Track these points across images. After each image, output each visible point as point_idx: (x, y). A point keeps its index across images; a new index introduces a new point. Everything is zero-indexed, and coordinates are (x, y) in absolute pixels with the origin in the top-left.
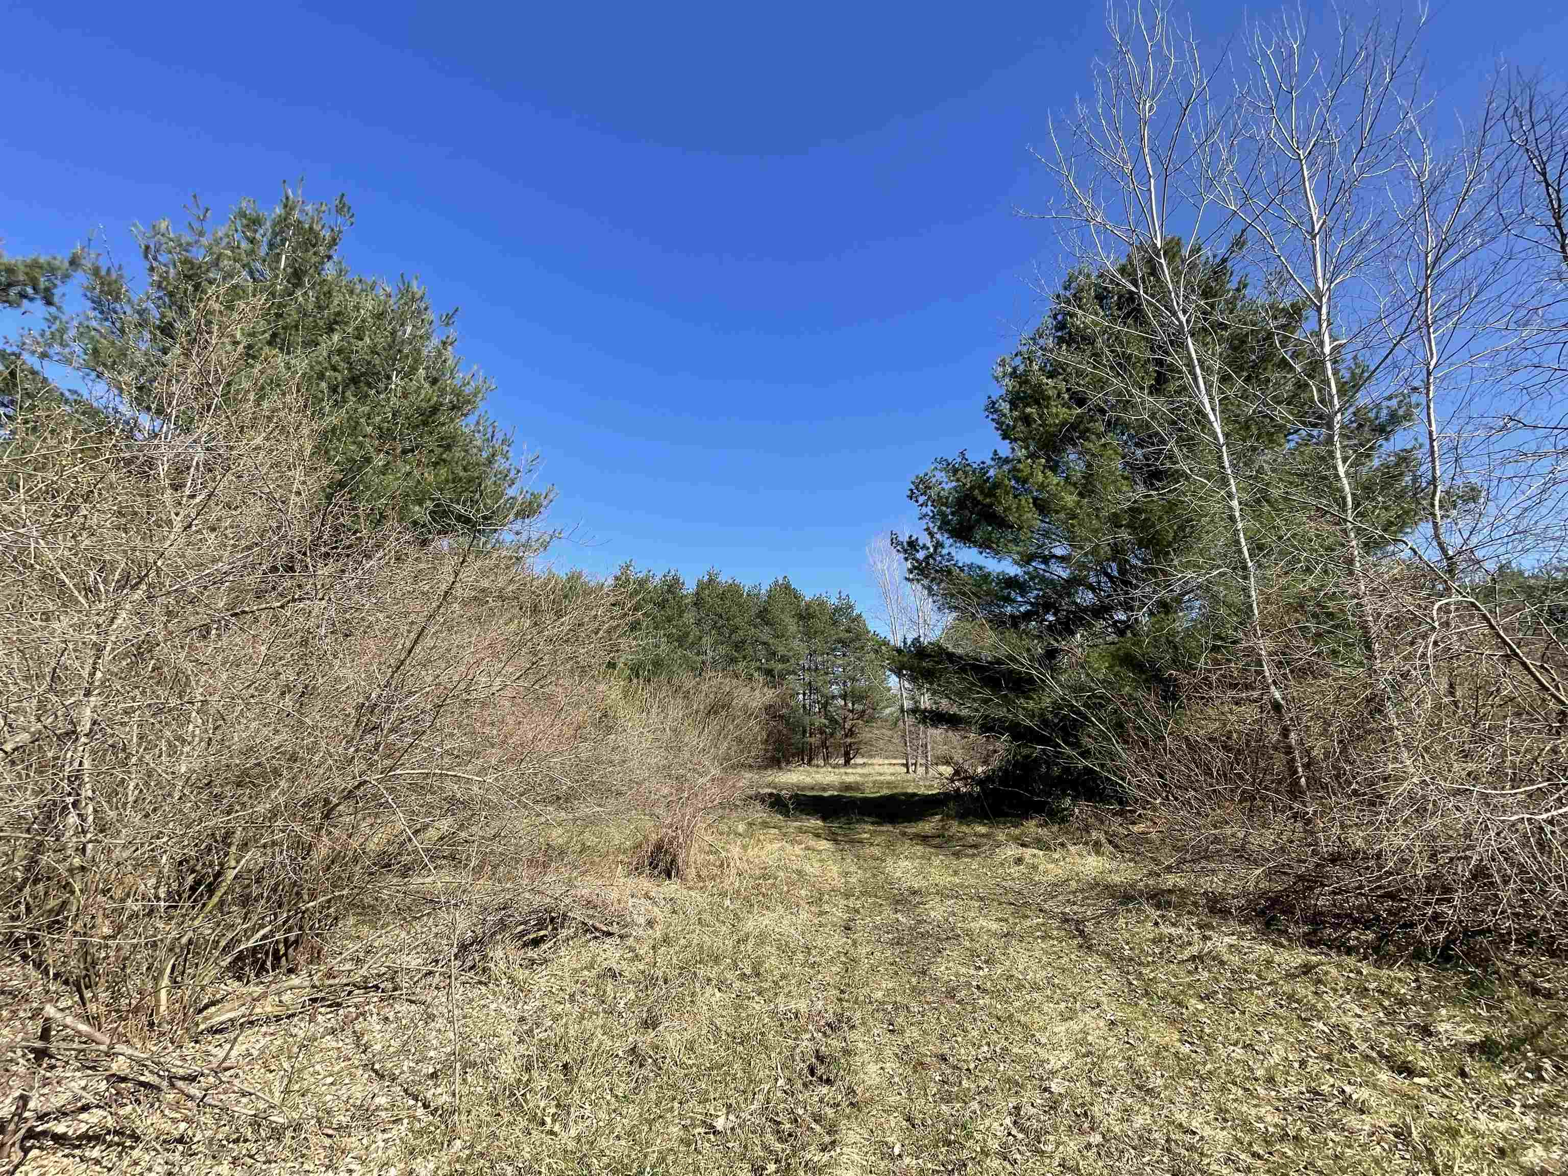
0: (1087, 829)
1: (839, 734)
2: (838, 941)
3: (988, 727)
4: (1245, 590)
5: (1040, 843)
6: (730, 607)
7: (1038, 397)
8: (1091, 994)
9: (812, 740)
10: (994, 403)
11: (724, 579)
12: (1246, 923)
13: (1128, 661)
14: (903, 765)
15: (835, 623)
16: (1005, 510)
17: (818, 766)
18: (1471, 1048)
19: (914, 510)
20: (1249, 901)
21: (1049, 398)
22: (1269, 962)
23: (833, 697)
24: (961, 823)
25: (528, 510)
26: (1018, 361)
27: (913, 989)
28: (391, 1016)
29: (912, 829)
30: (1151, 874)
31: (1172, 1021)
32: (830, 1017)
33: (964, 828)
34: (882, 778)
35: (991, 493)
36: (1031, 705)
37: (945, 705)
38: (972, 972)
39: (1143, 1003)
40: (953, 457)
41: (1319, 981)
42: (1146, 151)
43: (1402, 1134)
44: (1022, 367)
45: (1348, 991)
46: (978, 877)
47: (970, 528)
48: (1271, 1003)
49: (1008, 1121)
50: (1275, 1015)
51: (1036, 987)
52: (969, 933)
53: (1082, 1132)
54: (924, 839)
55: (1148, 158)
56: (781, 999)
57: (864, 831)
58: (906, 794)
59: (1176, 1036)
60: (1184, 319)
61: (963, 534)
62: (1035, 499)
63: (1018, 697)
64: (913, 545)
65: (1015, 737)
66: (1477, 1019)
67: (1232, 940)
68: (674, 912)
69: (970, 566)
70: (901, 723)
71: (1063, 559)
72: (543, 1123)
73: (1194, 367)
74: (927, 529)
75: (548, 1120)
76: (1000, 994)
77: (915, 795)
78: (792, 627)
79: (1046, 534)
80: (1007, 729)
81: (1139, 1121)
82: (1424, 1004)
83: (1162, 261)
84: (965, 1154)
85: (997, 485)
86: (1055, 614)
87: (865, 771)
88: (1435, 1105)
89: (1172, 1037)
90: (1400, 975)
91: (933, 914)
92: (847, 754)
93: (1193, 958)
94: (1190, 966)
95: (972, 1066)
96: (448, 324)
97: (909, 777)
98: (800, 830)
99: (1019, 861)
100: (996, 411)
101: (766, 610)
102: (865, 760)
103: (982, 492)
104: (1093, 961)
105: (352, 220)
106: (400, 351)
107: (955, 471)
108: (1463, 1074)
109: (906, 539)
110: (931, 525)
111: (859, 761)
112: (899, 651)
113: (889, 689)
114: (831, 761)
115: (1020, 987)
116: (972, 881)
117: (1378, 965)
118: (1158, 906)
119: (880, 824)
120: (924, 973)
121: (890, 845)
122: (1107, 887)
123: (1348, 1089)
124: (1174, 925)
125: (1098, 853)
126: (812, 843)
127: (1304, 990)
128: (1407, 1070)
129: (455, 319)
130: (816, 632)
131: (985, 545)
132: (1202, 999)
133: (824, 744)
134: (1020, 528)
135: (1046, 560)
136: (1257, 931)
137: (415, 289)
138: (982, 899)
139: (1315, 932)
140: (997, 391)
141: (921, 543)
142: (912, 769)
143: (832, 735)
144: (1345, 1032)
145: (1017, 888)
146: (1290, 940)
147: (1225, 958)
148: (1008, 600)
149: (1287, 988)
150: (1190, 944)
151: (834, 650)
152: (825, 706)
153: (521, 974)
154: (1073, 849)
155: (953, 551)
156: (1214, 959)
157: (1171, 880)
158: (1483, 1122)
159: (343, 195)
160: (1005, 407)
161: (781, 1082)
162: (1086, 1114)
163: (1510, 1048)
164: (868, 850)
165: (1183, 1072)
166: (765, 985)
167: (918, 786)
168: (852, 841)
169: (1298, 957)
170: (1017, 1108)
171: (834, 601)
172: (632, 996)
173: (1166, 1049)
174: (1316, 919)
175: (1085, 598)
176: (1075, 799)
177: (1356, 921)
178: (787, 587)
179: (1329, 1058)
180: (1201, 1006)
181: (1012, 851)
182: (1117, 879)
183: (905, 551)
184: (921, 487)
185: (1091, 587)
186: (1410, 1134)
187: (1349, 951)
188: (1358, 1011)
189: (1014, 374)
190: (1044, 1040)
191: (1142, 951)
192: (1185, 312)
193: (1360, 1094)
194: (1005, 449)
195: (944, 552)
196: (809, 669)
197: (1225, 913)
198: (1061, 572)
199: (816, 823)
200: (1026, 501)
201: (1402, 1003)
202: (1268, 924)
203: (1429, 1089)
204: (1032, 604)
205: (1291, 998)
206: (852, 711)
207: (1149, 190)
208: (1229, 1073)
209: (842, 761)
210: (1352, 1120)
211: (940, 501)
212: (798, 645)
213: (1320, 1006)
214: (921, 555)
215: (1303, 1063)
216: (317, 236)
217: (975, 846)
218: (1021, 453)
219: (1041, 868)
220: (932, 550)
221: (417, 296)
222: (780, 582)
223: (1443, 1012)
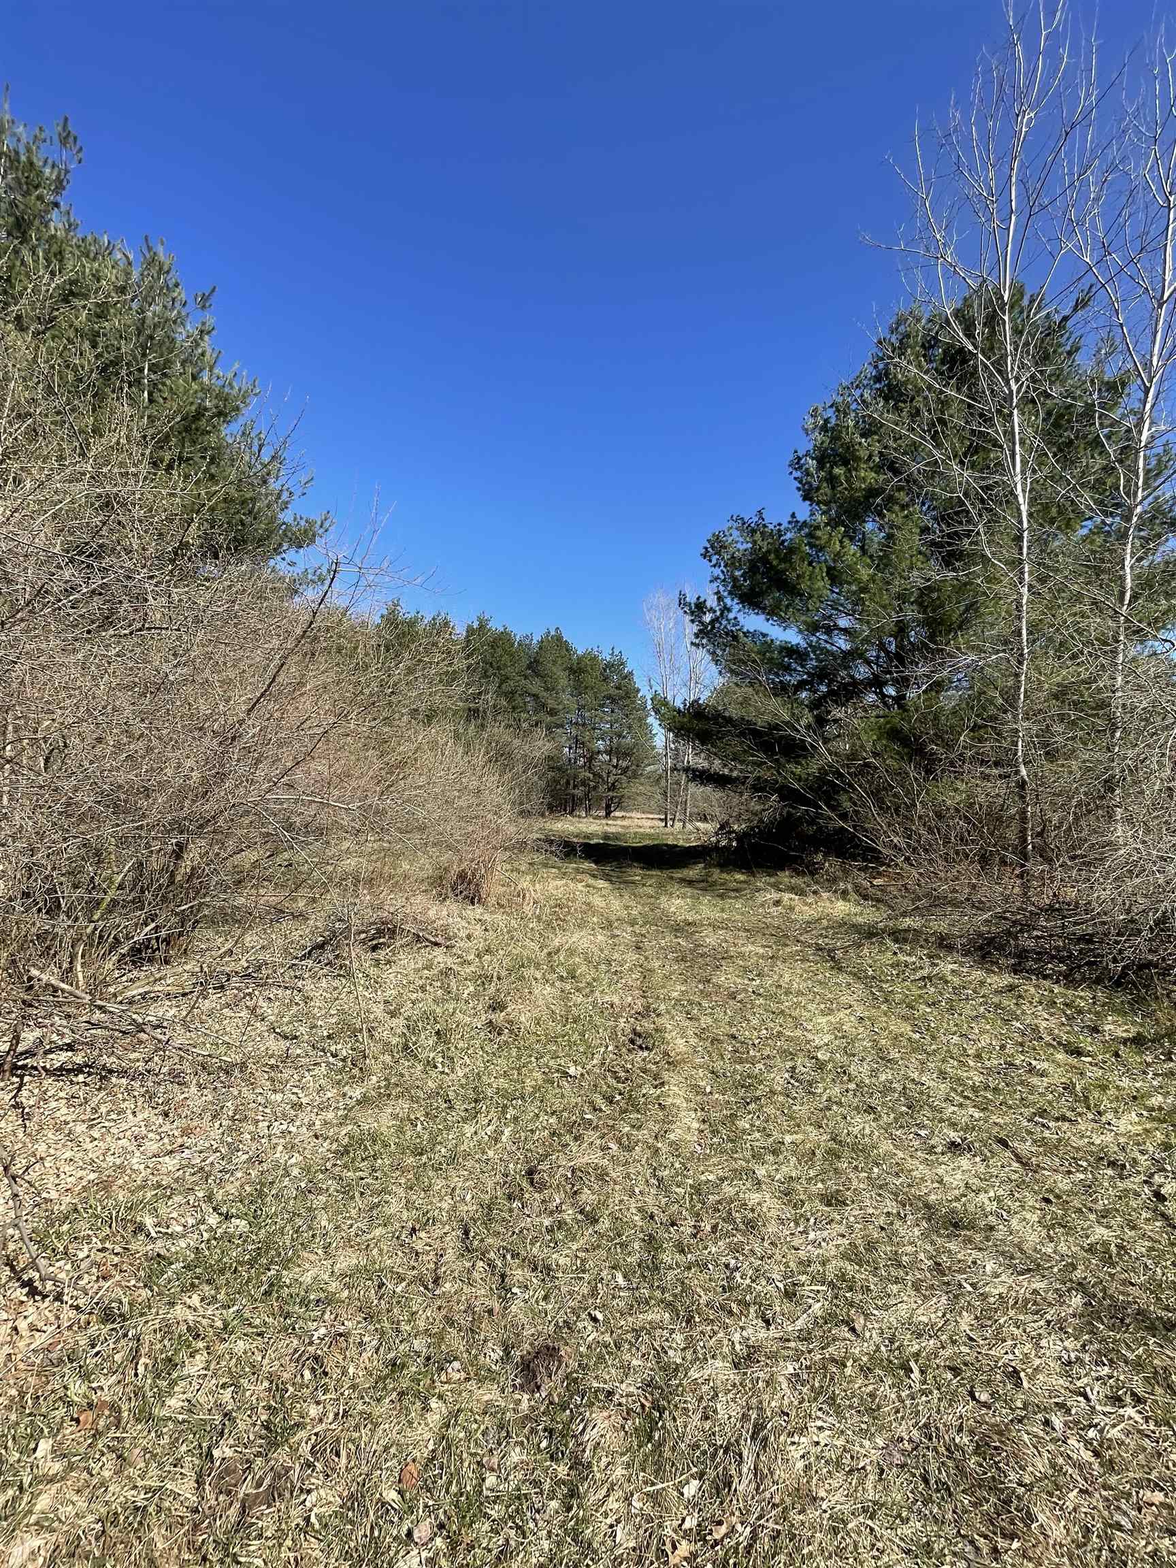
0: (834, 880)
1: (602, 788)
2: (632, 957)
3: (759, 787)
4: (1017, 675)
5: (792, 889)
6: (501, 656)
7: (847, 458)
8: (844, 999)
9: (576, 791)
10: (799, 459)
11: (496, 625)
12: (966, 955)
13: (894, 734)
14: (661, 820)
15: (606, 679)
16: (799, 577)
17: (579, 817)
18: (1125, 1042)
19: (707, 570)
20: (970, 940)
21: (859, 459)
22: (982, 983)
23: (599, 752)
24: (722, 872)
25: (302, 538)
26: (830, 413)
27: (702, 992)
28: (271, 996)
29: (678, 874)
30: (890, 918)
31: (905, 1018)
32: (639, 1007)
33: (724, 875)
34: (642, 830)
35: (787, 559)
36: (798, 770)
37: (717, 765)
38: (746, 982)
39: (884, 1007)
40: (750, 516)
41: (1020, 996)
42: (1014, 180)
43: (1069, 1087)
44: (833, 421)
45: (1040, 1003)
46: (742, 914)
47: (762, 594)
48: (982, 1009)
49: (786, 1075)
50: (984, 1017)
51: (800, 993)
52: (741, 955)
53: (842, 1082)
54: (690, 883)
55: (1013, 188)
56: (597, 994)
57: (636, 873)
58: (667, 845)
59: (909, 1028)
60: (1014, 388)
61: (751, 599)
62: (829, 569)
63: (789, 762)
64: (700, 607)
65: (782, 798)
66: (1134, 1023)
67: (955, 967)
68: (486, 930)
69: (754, 634)
70: (663, 781)
71: (845, 631)
72: (436, 1067)
73: (1014, 444)
74: (718, 593)
75: (439, 1065)
76: (771, 997)
77: (676, 846)
78: (563, 680)
79: (835, 606)
80: (776, 791)
81: (883, 1077)
82: (1097, 1014)
83: (1006, 318)
84: (758, 1093)
85: (792, 550)
86: (828, 685)
87: (625, 823)
88: (1094, 1073)
89: (906, 1028)
90: (1082, 994)
91: (708, 940)
92: (608, 807)
93: (923, 978)
94: (922, 983)
95: (757, 1042)
96: (204, 307)
97: (669, 830)
98: (577, 870)
99: (777, 903)
100: (800, 468)
101: (537, 661)
102: (622, 814)
103: (777, 557)
104: (842, 978)
105: (80, 155)
106: (151, 338)
107: (753, 531)
108: (1117, 1055)
109: (694, 601)
110: (721, 588)
111: (617, 814)
112: (679, 711)
113: (653, 748)
114: (593, 812)
115: (788, 992)
116: (738, 917)
117: (1067, 987)
118: (896, 941)
119: (648, 869)
120: (709, 981)
121: (661, 886)
122: (853, 926)
123: (1034, 1063)
124: (909, 955)
125: (844, 899)
126: (591, 881)
127: (1009, 1002)
128: (1078, 1053)
129: (213, 300)
130: (586, 688)
131: (772, 613)
132: (929, 1006)
133: (587, 795)
134: (810, 597)
135: (829, 631)
136: (975, 961)
137: (162, 258)
138: (748, 931)
139: (1020, 963)
140: (805, 445)
141: (708, 604)
142: (670, 823)
143: (595, 788)
144: (1035, 1029)
145: (776, 923)
146: (1000, 968)
147: (949, 978)
148: (788, 669)
149: (996, 1000)
150: (921, 968)
151: (602, 706)
152: (591, 759)
153: (373, 971)
154: (825, 895)
155: (741, 617)
156: (940, 979)
157: (908, 922)
158: (1125, 1082)
159: (66, 119)
160: (812, 464)
161: (610, 1048)
162: (845, 1072)
163: (1153, 1041)
164: (641, 890)
165: (914, 1051)
166: (581, 985)
167: (678, 839)
168: (625, 882)
169: (1007, 979)
170: (794, 1068)
171: (606, 656)
172: (472, 989)
173: (902, 1035)
174: (1022, 955)
175: (862, 672)
176: (826, 855)
177: (1053, 957)
178: (559, 638)
179: (1022, 1045)
180: (928, 1010)
181: (773, 895)
182: (860, 920)
183: (692, 613)
184: (716, 547)
185: (868, 662)
186: (1074, 1088)
187: (1045, 977)
188: (1046, 1016)
189: (824, 429)
190: (809, 1027)
191: (883, 972)
192: (1017, 379)
193: (1041, 1066)
194: (803, 511)
195: (731, 616)
196: (576, 724)
197: (950, 948)
198: (842, 643)
199: (588, 865)
200: (820, 571)
201: (1080, 1012)
202: (983, 957)
203: (1091, 1064)
204: (808, 673)
205: (997, 1006)
206: (616, 767)
207: (1008, 229)
208: (949, 1051)
209: (603, 813)
210: (1035, 1080)
211: (733, 563)
212: (566, 698)
213: (1019, 1012)
214: (707, 618)
215: (1003, 1047)
216: (40, 173)
217: (736, 890)
218: (820, 518)
219: (797, 909)
220: (718, 613)
221: (166, 268)
222: (553, 633)
223: (1110, 1018)
